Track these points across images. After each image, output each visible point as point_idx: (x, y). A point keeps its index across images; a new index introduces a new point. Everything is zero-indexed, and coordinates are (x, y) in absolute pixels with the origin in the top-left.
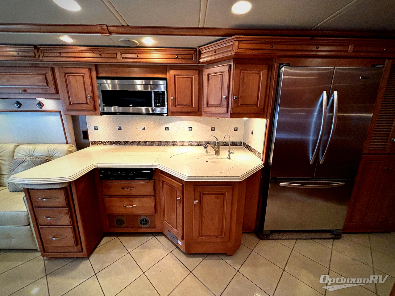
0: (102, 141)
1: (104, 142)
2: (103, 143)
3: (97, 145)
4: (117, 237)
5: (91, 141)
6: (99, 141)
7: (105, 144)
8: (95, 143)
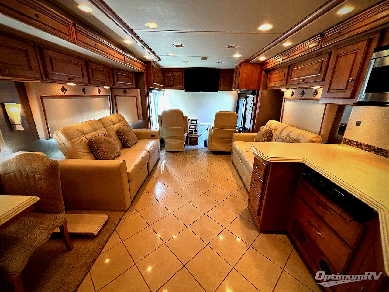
0: (357, 142)
1: (361, 144)
2: (358, 145)
3: (350, 145)
4: (294, 247)
5: (344, 138)
6: (355, 141)
7: (360, 146)
8: (349, 142)
